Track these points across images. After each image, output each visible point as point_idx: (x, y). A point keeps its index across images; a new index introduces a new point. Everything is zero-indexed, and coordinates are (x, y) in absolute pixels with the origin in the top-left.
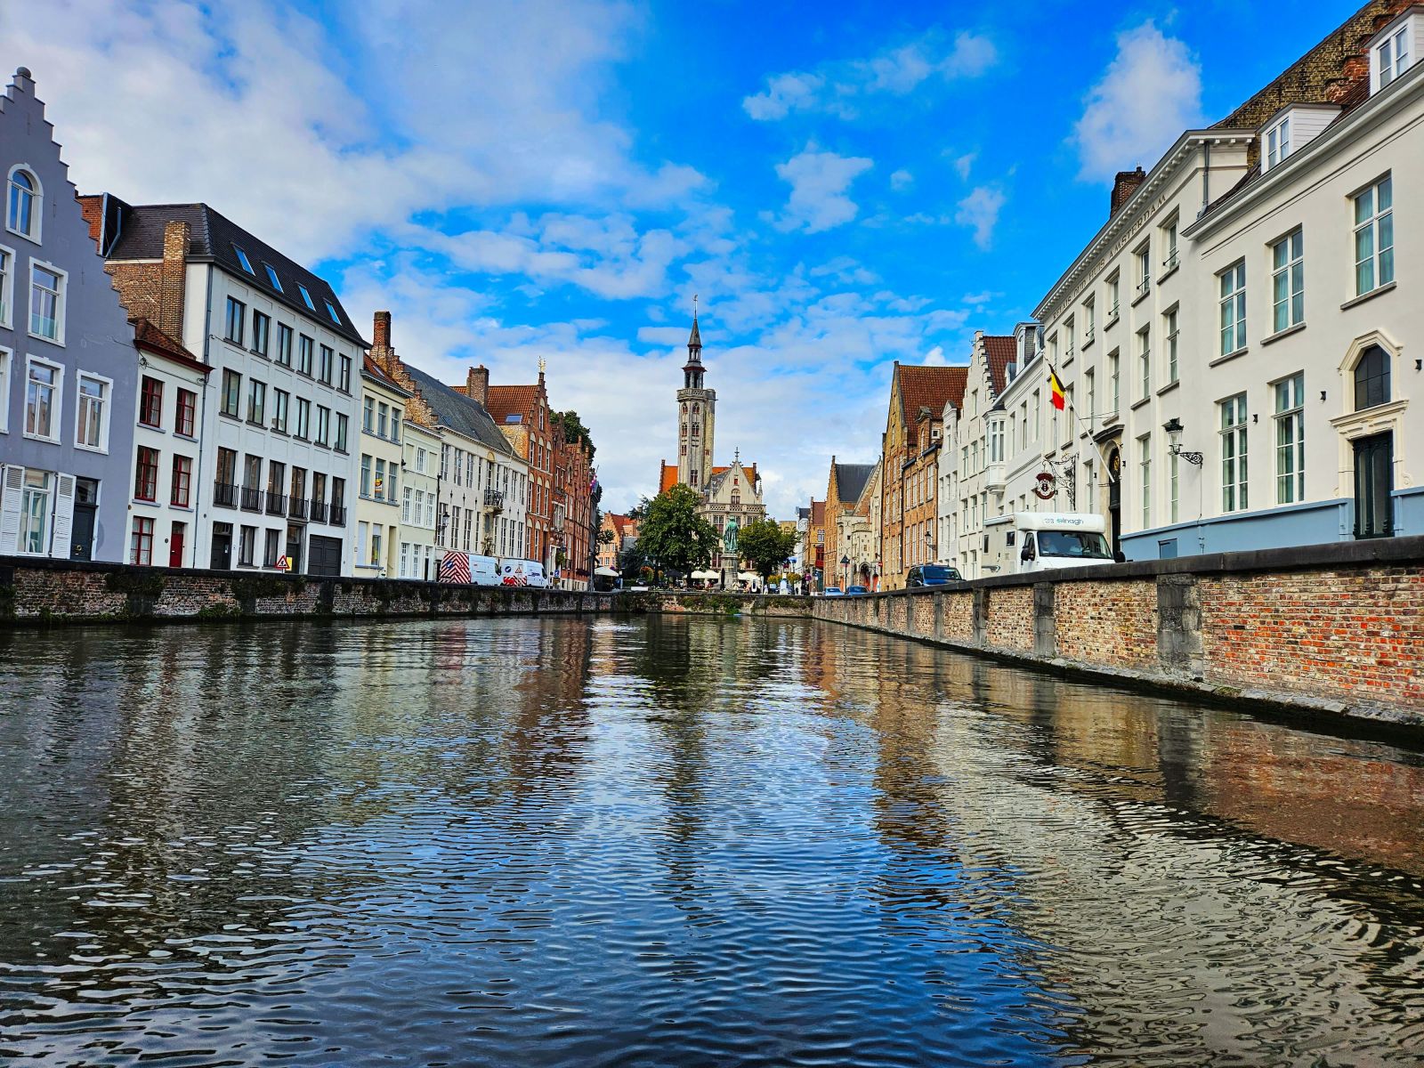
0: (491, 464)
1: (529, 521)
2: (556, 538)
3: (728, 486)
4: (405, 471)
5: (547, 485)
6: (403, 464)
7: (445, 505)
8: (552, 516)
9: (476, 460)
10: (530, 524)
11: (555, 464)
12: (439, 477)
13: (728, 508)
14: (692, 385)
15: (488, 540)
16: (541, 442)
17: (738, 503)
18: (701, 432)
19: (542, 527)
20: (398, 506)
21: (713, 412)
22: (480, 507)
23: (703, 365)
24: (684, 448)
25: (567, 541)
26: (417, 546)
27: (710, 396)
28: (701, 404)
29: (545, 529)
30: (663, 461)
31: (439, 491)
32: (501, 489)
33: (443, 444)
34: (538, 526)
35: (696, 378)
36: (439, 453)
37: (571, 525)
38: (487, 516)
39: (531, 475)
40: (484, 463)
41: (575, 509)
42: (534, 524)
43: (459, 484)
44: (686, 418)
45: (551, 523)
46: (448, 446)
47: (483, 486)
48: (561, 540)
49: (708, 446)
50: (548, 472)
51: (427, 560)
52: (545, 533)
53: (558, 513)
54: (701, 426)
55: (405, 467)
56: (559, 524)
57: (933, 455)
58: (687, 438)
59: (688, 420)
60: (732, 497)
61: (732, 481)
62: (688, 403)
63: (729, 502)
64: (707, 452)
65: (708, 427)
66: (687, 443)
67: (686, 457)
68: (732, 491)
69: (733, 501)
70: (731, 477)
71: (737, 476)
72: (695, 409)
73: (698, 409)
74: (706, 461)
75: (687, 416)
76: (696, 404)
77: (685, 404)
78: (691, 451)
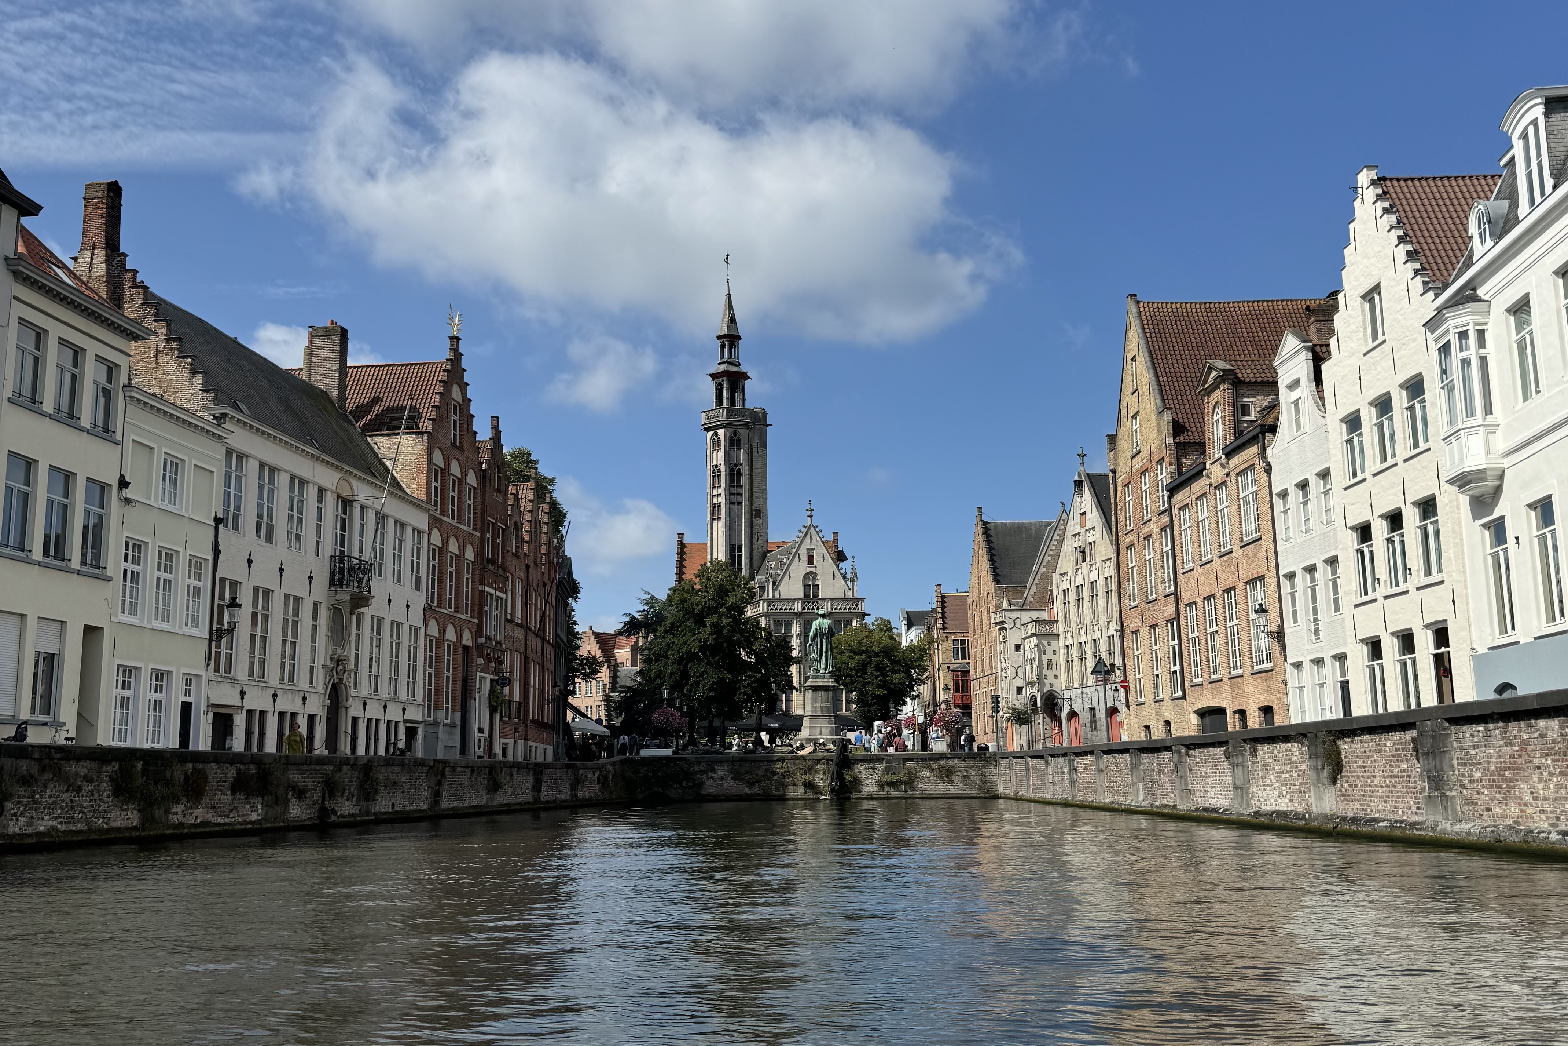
0: (346, 503)
1: (433, 624)
2: (489, 660)
3: (799, 569)
4: (128, 501)
5: (470, 554)
6: (123, 484)
7: (234, 584)
8: (481, 614)
9: (311, 493)
10: (434, 630)
11: (484, 511)
12: (218, 521)
13: (798, 607)
14: (725, 403)
15: (338, 662)
16: (455, 469)
18: (745, 480)
19: (460, 636)
20: (108, 579)
21: (764, 446)
22: (320, 590)
23: (743, 368)
24: (716, 507)
25: (513, 663)
26: (159, 675)
27: (759, 420)
28: (743, 432)
29: (467, 640)
30: (681, 536)
31: (217, 553)
32: (367, 556)
33: (229, 452)
34: (451, 634)
35: (733, 391)
36: (218, 470)
37: (519, 633)
38: (336, 611)
39: (435, 533)
40: (330, 499)
41: (525, 604)
42: (443, 631)
43: (270, 539)
44: (719, 458)
45: (479, 631)
46: (242, 457)
47: (328, 548)
48: (500, 662)
49: (757, 503)
50: (470, 530)
51: (186, 708)
52: (466, 648)
53: (492, 611)
54: (745, 469)
55: (127, 493)
56: (494, 629)
57: (1254, 450)
58: (721, 491)
59: (721, 461)
60: (806, 587)
61: (804, 558)
62: (721, 432)
63: (800, 594)
64: (757, 514)
65: (756, 472)
66: (722, 500)
67: (721, 524)
68: (807, 576)
69: (806, 595)
70: (803, 552)
71: (813, 549)
72: (734, 442)
73: (739, 441)
74: (756, 528)
75: (721, 454)
76: (735, 433)
77: (716, 434)
78: (729, 513)
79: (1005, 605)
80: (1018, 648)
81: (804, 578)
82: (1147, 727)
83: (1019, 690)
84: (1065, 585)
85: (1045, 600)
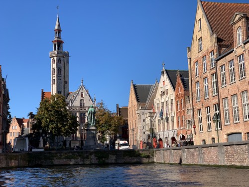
3: (79, 98)
13: (78, 109)
17: (84, 106)
18: (62, 72)
21: (68, 63)
23: (62, 40)
24: (54, 80)
27: (67, 55)
28: (62, 58)
30: (43, 90)
35: (59, 46)
44: (55, 66)
49: (66, 80)
54: (62, 69)
58: (55, 75)
59: (55, 67)
60: (81, 103)
61: (80, 95)
62: (55, 58)
63: (79, 106)
64: (66, 82)
65: (66, 70)
66: (55, 78)
67: (55, 85)
68: (81, 100)
69: (81, 106)
70: (80, 93)
71: (83, 92)
72: (59, 61)
73: (61, 61)
74: (65, 87)
75: (55, 64)
76: (60, 59)
77: (54, 59)
78: (57, 82)
79: (140, 108)
80: (144, 120)
82: (204, 140)
83: (144, 133)
84: (158, 102)
85: (152, 106)
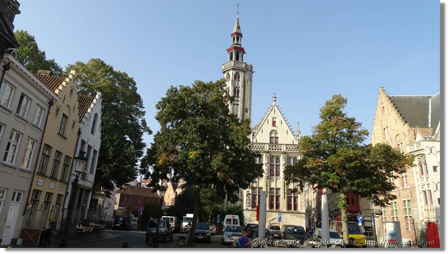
3: (268, 128)
13: (267, 148)
14: (233, 59)
17: (276, 142)
18: (241, 94)
21: (251, 81)
28: (241, 73)
35: (237, 55)
54: (241, 90)
59: (230, 85)
60: (271, 138)
61: (271, 123)
62: (231, 72)
63: (269, 142)
64: (246, 110)
65: (246, 91)
70: (270, 119)
71: (276, 118)
72: (236, 77)
75: (230, 82)
79: (421, 139)
81: (271, 133)
